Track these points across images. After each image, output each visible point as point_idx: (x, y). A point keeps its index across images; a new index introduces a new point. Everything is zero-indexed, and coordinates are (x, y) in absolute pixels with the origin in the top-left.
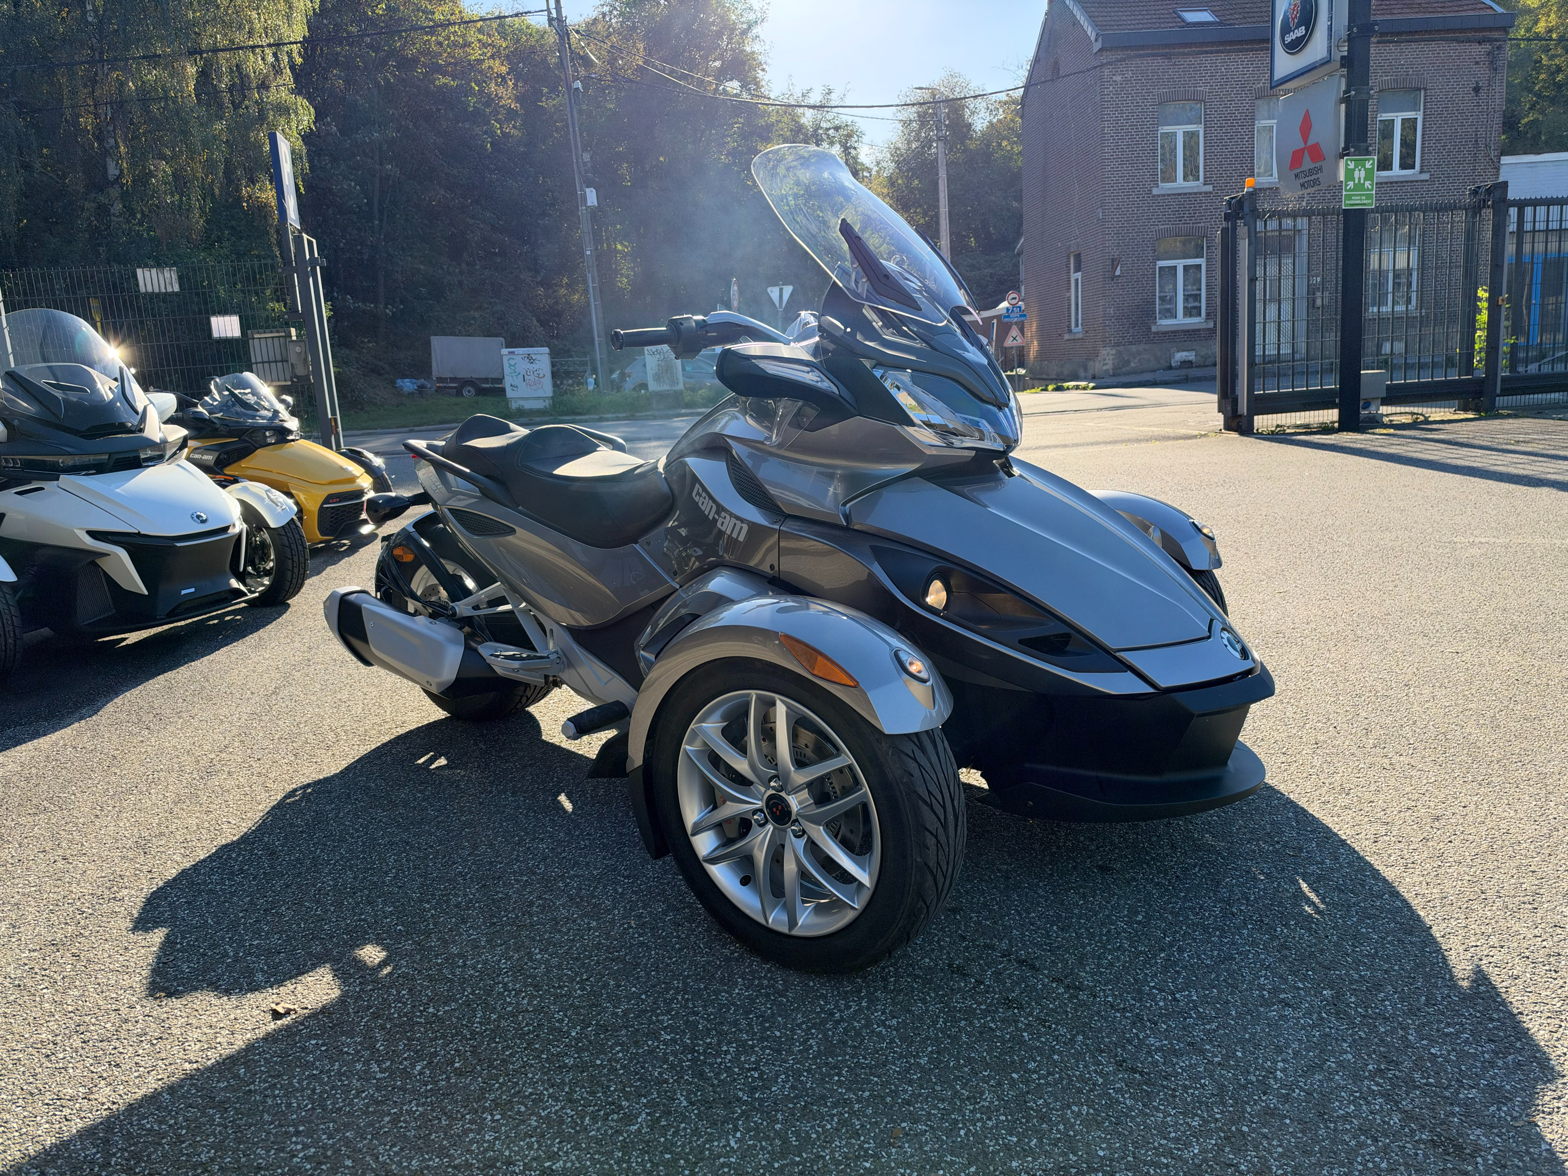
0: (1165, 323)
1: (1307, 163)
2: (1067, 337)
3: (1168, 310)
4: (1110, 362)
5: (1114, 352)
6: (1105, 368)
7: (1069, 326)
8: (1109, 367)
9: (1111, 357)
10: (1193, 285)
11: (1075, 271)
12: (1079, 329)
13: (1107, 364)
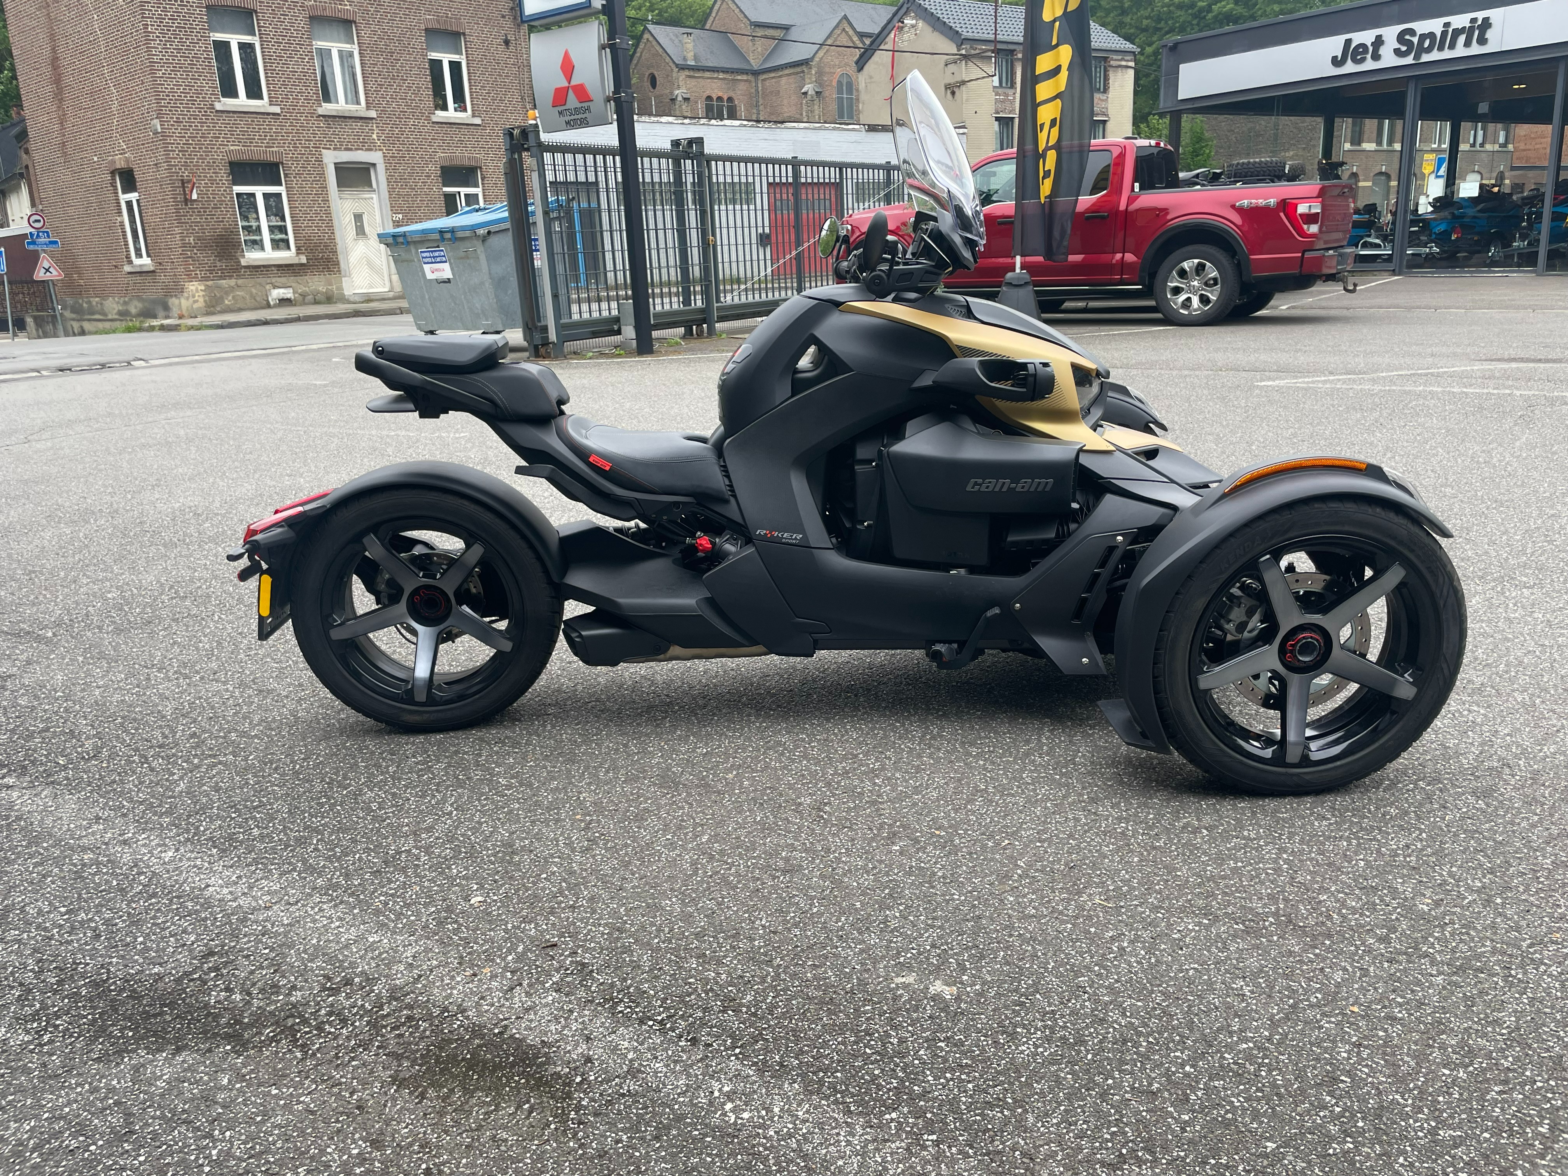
0: (254, 256)
2: (127, 268)
3: (254, 242)
4: (201, 300)
5: (203, 287)
6: (195, 306)
7: (128, 257)
8: (201, 303)
9: (201, 293)
10: (276, 215)
11: (124, 192)
12: (145, 261)
13: (197, 301)
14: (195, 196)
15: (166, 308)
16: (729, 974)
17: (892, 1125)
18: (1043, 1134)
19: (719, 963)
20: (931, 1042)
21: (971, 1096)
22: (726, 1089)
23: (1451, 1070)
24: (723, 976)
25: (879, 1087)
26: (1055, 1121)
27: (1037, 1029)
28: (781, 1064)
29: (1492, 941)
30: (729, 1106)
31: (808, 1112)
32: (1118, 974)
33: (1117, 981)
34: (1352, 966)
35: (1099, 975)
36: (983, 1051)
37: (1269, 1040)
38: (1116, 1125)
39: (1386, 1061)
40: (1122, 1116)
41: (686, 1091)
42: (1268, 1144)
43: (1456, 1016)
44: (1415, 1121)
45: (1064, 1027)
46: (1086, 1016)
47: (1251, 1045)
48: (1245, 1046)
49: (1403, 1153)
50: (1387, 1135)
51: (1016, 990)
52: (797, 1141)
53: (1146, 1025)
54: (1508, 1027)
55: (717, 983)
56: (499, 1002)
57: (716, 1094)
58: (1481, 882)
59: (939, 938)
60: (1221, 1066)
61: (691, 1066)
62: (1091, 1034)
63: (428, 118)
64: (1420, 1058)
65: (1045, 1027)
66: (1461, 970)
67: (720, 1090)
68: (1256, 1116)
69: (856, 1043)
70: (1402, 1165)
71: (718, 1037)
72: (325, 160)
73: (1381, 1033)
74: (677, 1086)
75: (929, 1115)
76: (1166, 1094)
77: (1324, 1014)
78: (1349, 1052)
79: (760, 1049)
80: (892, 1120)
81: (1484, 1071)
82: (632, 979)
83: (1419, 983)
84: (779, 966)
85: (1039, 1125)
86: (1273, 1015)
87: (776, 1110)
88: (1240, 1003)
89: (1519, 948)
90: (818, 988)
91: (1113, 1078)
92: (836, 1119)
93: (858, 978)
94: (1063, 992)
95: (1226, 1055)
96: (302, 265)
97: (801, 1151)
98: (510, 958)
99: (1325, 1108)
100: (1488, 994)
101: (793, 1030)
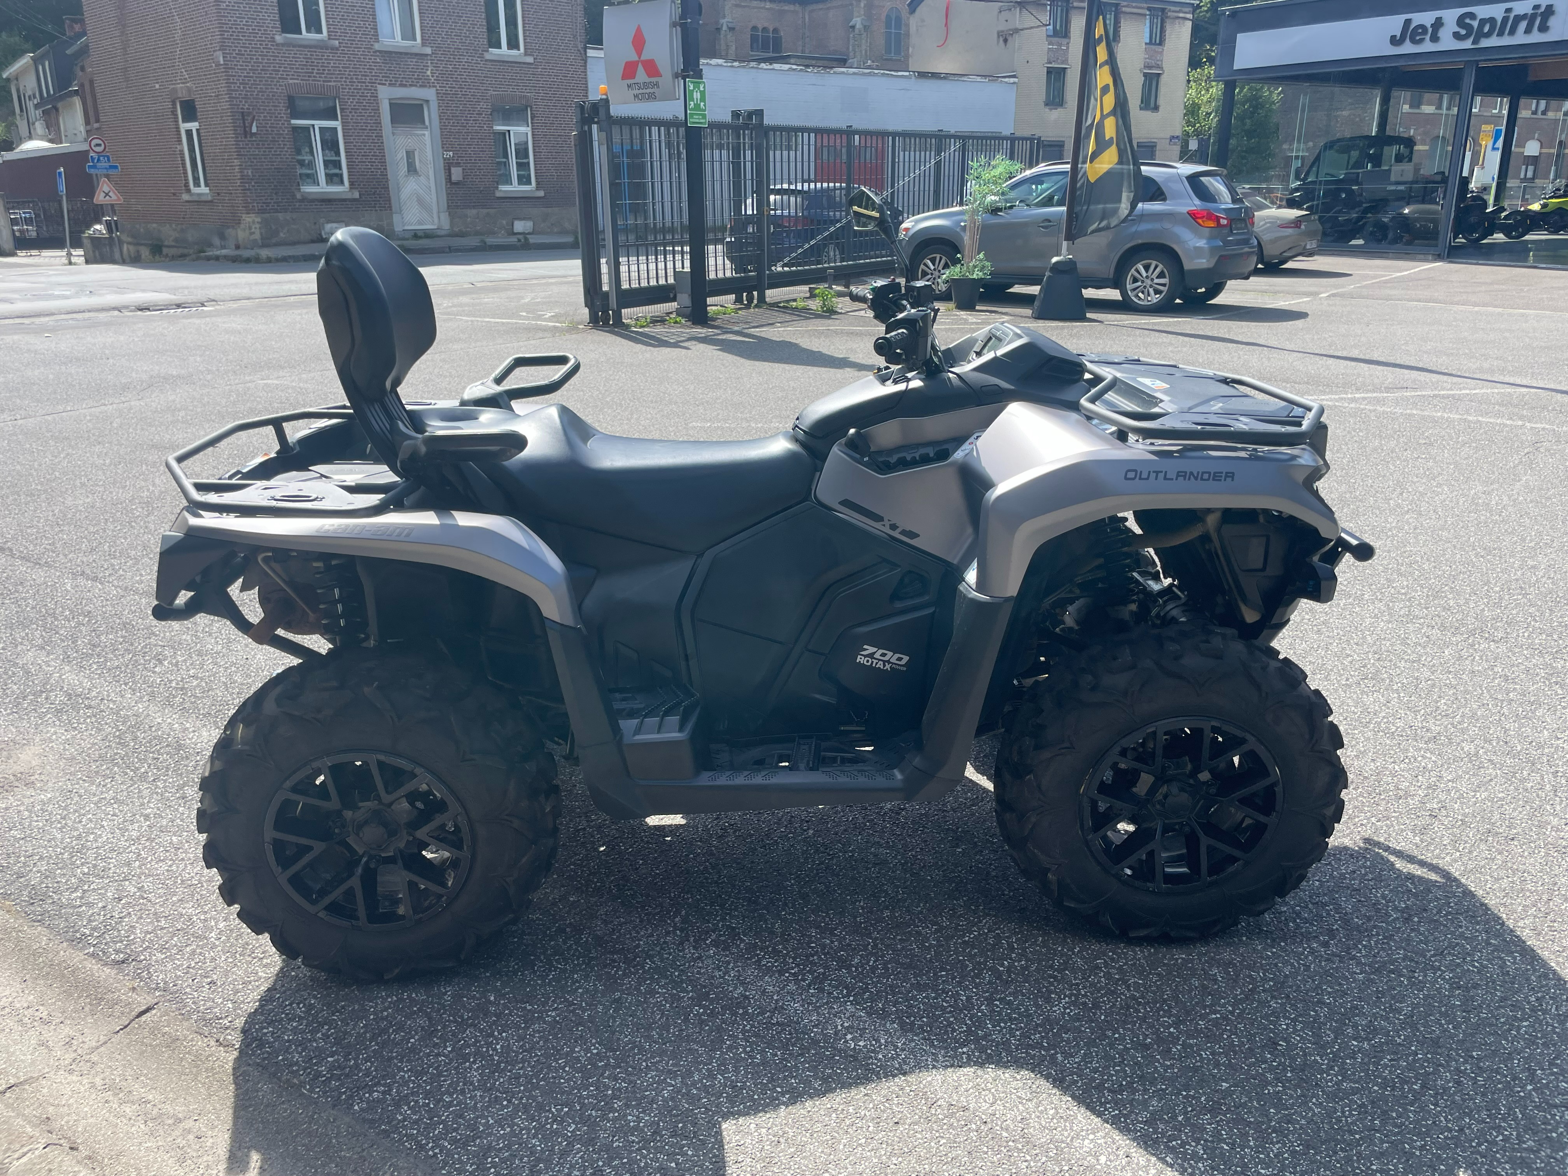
0: (309, 189)
1: (641, 75)
2: (185, 197)
3: (308, 176)
4: (258, 232)
5: (259, 220)
6: (252, 237)
7: (187, 185)
8: (257, 236)
9: (258, 226)
10: (330, 149)
11: (185, 120)
12: (203, 189)
13: (254, 233)
14: (254, 130)
15: (222, 237)
16: (840, 943)
17: (964, 1056)
18: (1069, 1068)
19: (832, 934)
20: (990, 1001)
21: (1019, 1040)
22: (846, 1024)
23: (1359, 1042)
24: (836, 943)
25: (954, 1030)
26: (1077, 1060)
27: (1065, 996)
28: (883, 1010)
29: (1405, 950)
30: (849, 1037)
31: (904, 1044)
32: (1126, 958)
33: (1125, 964)
34: (1299, 964)
35: (1112, 960)
36: (1027, 1010)
37: (1232, 1013)
38: (1119, 1066)
39: (1313, 1033)
40: (1124, 1060)
41: (818, 1024)
42: (1224, 1084)
43: (1368, 1004)
44: (1328, 1076)
45: (1085, 996)
46: (1102, 988)
47: (1218, 1016)
48: (1214, 1016)
49: (1316, 1096)
50: (1307, 1083)
51: (1052, 967)
52: (899, 1063)
53: (1143, 997)
54: (1405, 1014)
55: (832, 948)
56: (674, 952)
57: (840, 1028)
58: (1405, 903)
59: (995, 924)
60: (1196, 1028)
61: (820, 1007)
62: (1104, 1002)
63: (481, 56)
64: (1338, 1033)
65: (1072, 995)
66: (1377, 971)
67: (842, 1025)
68: (1217, 1065)
69: (935, 998)
70: (1314, 1104)
71: (837, 988)
72: (381, 96)
73: (1312, 1013)
74: (811, 1021)
75: (989, 1051)
76: (1155, 1046)
77: (1273, 997)
78: (1287, 1025)
79: (868, 998)
80: (964, 1053)
81: (1381, 1044)
82: (770, 941)
83: (1346, 979)
84: (877, 938)
85: (1066, 1062)
86: (1237, 995)
87: (883, 1041)
88: (1213, 985)
89: (1425, 956)
90: (906, 957)
91: (1119, 1034)
92: (924, 1050)
93: (935, 951)
94: (1086, 970)
95: (1200, 1022)
96: (355, 200)
97: (902, 1069)
98: (677, 919)
99: (1265, 1062)
100: (1394, 989)
101: (890, 986)
